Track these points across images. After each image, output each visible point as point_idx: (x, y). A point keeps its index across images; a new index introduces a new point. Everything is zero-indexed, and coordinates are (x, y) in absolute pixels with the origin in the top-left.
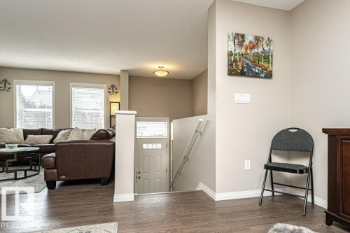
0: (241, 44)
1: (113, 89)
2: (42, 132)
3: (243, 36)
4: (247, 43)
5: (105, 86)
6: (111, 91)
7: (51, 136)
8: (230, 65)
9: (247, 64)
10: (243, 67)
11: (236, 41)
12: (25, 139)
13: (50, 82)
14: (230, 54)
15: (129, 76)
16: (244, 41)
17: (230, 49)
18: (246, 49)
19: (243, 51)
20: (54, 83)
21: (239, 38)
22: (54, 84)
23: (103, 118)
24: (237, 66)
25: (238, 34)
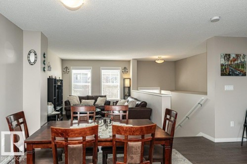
0: (228, 60)
1: (125, 70)
2: (88, 98)
3: (229, 55)
4: (231, 58)
5: (120, 68)
7: (93, 101)
8: (222, 71)
9: (232, 70)
10: (229, 72)
11: (226, 58)
12: (81, 102)
14: (222, 65)
16: (230, 58)
17: (222, 62)
18: (231, 62)
19: (230, 63)
20: (91, 67)
21: (227, 57)
24: (226, 71)
25: (226, 54)
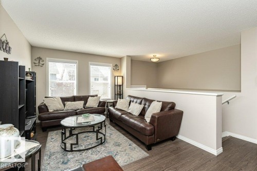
2: (74, 99)
5: (111, 64)
6: (115, 68)
7: (82, 102)
12: (64, 105)
13: (75, 61)
15: (132, 60)
22: (78, 63)
23: (110, 86)
